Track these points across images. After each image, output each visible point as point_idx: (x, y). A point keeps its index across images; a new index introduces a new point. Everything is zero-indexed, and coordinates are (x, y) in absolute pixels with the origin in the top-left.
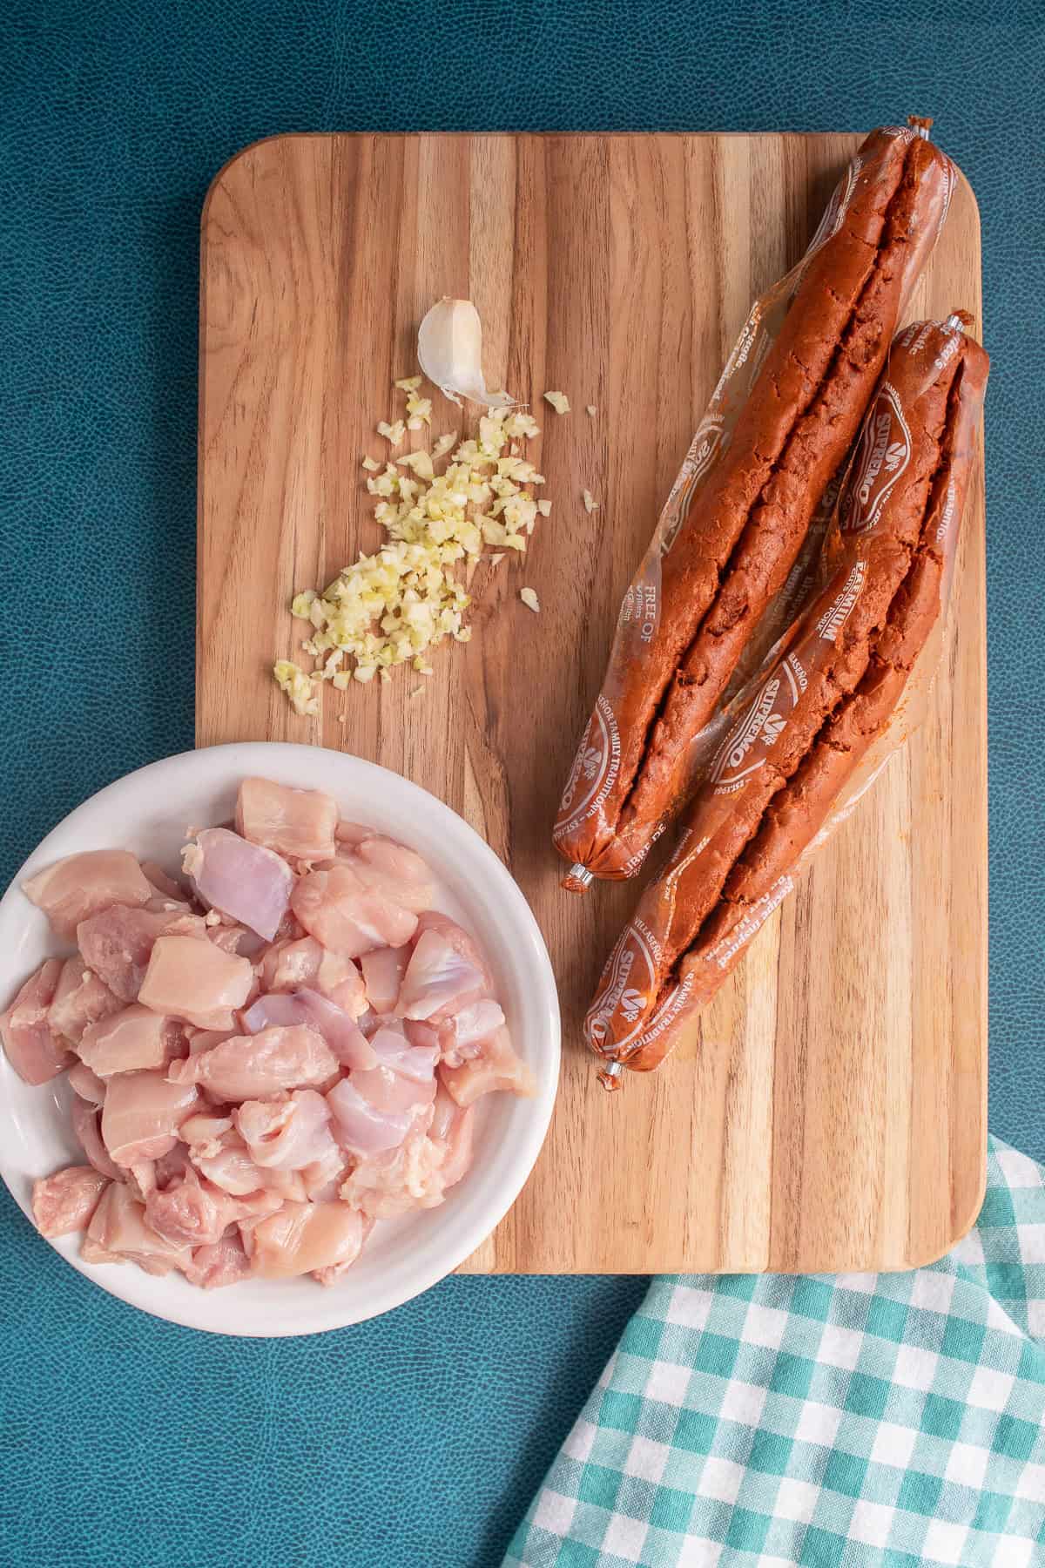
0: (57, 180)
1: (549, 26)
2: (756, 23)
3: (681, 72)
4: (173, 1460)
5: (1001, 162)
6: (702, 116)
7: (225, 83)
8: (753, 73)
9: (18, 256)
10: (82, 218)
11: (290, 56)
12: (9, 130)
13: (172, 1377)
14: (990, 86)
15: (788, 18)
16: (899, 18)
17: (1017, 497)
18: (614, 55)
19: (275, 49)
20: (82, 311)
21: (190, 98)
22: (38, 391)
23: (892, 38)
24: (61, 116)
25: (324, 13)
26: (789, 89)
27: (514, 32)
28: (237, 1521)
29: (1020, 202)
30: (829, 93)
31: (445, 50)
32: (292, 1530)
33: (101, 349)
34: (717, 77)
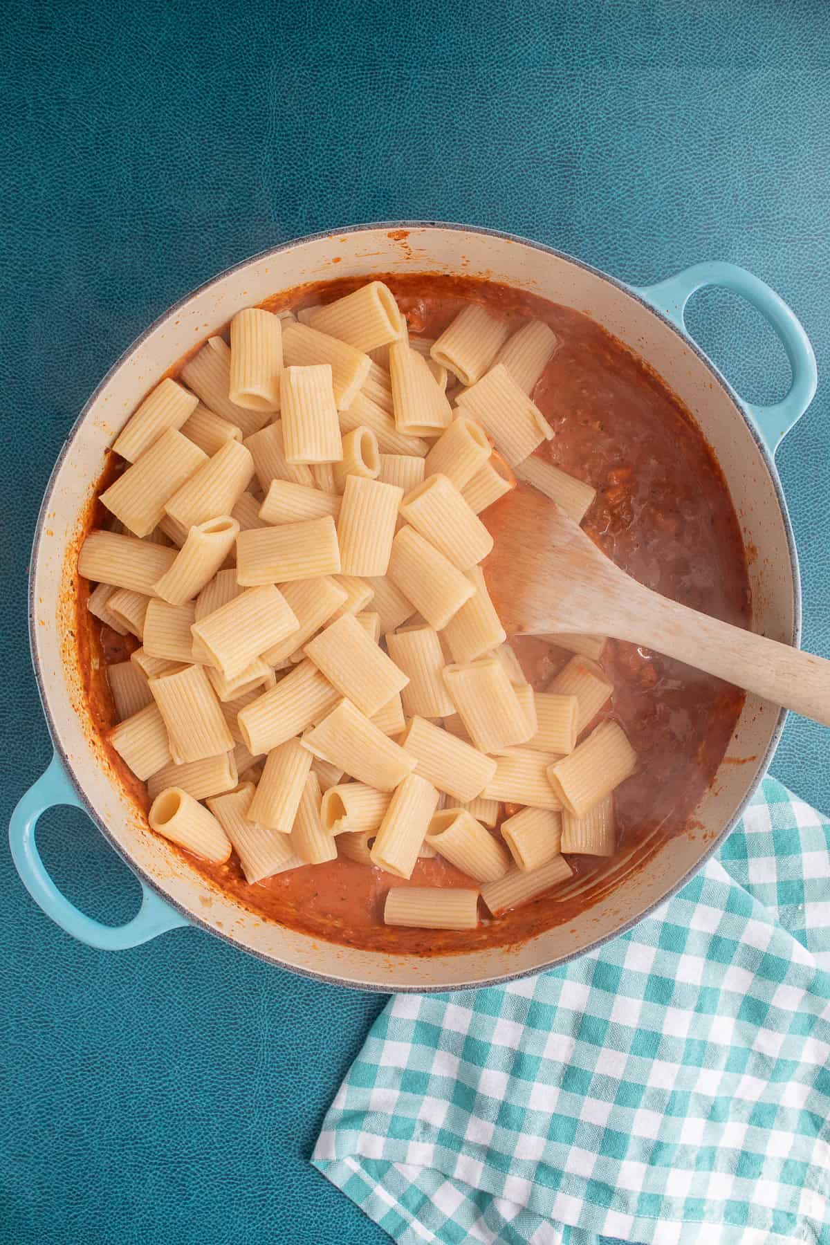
0: (83, 201)
1: (415, 82)
2: (556, 74)
3: (507, 109)
4: (199, 1077)
5: (729, 161)
6: (523, 138)
7: (195, 130)
8: (556, 107)
9: (58, 253)
10: (101, 226)
11: (239, 110)
12: (49, 168)
13: (196, 1020)
14: (718, 109)
15: (578, 69)
16: (653, 66)
17: (751, 387)
18: (460, 99)
19: (229, 106)
20: (104, 289)
21: (172, 142)
22: (76, 345)
23: (650, 80)
24: (85, 157)
25: (261, 80)
26: (581, 117)
27: (392, 87)
28: (245, 1116)
29: (743, 187)
30: (609, 119)
31: (345, 101)
32: (283, 1122)
33: (117, 314)
34: (531, 111)
